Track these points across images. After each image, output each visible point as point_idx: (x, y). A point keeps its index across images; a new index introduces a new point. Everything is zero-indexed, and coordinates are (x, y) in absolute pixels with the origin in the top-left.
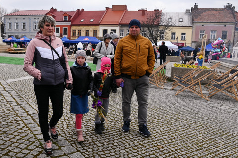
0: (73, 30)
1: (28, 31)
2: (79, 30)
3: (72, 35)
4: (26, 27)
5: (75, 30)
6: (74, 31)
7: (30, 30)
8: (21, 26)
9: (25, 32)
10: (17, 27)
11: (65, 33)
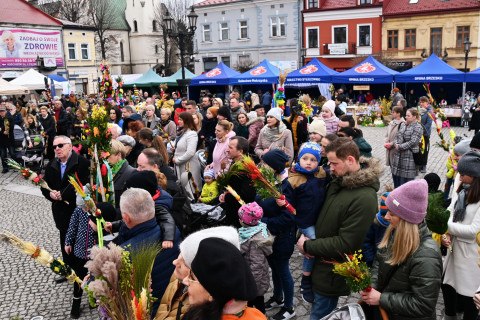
0: (390, 32)
1: (253, 42)
2: (407, 31)
3: (385, 46)
4: (250, 33)
5: (396, 32)
6: (393, 35)
7: (260, 41)
8: (235, 31)
9: (246, 45)
10: (225, 34)
11: (363, 43)
